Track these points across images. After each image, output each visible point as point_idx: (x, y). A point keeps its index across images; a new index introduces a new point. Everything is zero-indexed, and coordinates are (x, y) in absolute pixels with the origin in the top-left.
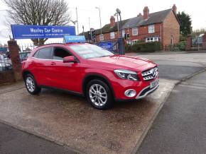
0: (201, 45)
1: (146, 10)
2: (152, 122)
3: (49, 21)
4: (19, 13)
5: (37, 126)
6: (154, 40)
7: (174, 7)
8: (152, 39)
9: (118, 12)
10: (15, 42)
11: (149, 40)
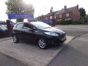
11: (66, 19)
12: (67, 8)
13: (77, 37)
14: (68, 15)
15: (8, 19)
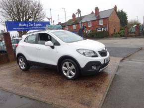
0: (134, 33)
1: (97, 9)
3: (29, 18)
6: (103, 30)
7: (116, 8)
8: (101, 29)
9: (79, 11)
10: (9, 34)
11: (99, 29)
12: (99, 11)
13: (126, 58)
14: (101, 23)
15: (6, 32)
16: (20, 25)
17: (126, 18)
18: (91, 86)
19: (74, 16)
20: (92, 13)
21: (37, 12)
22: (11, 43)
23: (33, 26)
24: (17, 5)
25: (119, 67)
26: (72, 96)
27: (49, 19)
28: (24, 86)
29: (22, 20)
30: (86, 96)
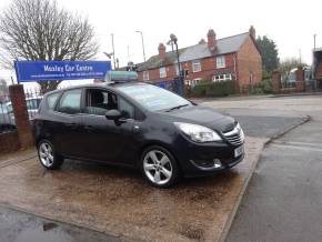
0: (294, 84)
1: (211, 34)
2: (240, 197)
4: (17, 41)
5: (74, 212)
6: (225, 79)
7: (252, 31)
8: (222, 77)
9: (174, 39)
10: (21, 87)
11: (217, 78)
12: (217, 38)
13: (277, 138)
14: (221, 64)
15: (16, 83)
16: (46, 68)
17: (275, 53)
18: (201, 197)
19: (162, 48)
20: (202, 42)
21: (81, 41)
22: (26, 108)
23: (74, 71)
24: (38, 24)
25: (261, 159)
26: (163, 219)
27: (109, 56)
28: (58, 200)
29: (47, 58)
30: (191, 218)
